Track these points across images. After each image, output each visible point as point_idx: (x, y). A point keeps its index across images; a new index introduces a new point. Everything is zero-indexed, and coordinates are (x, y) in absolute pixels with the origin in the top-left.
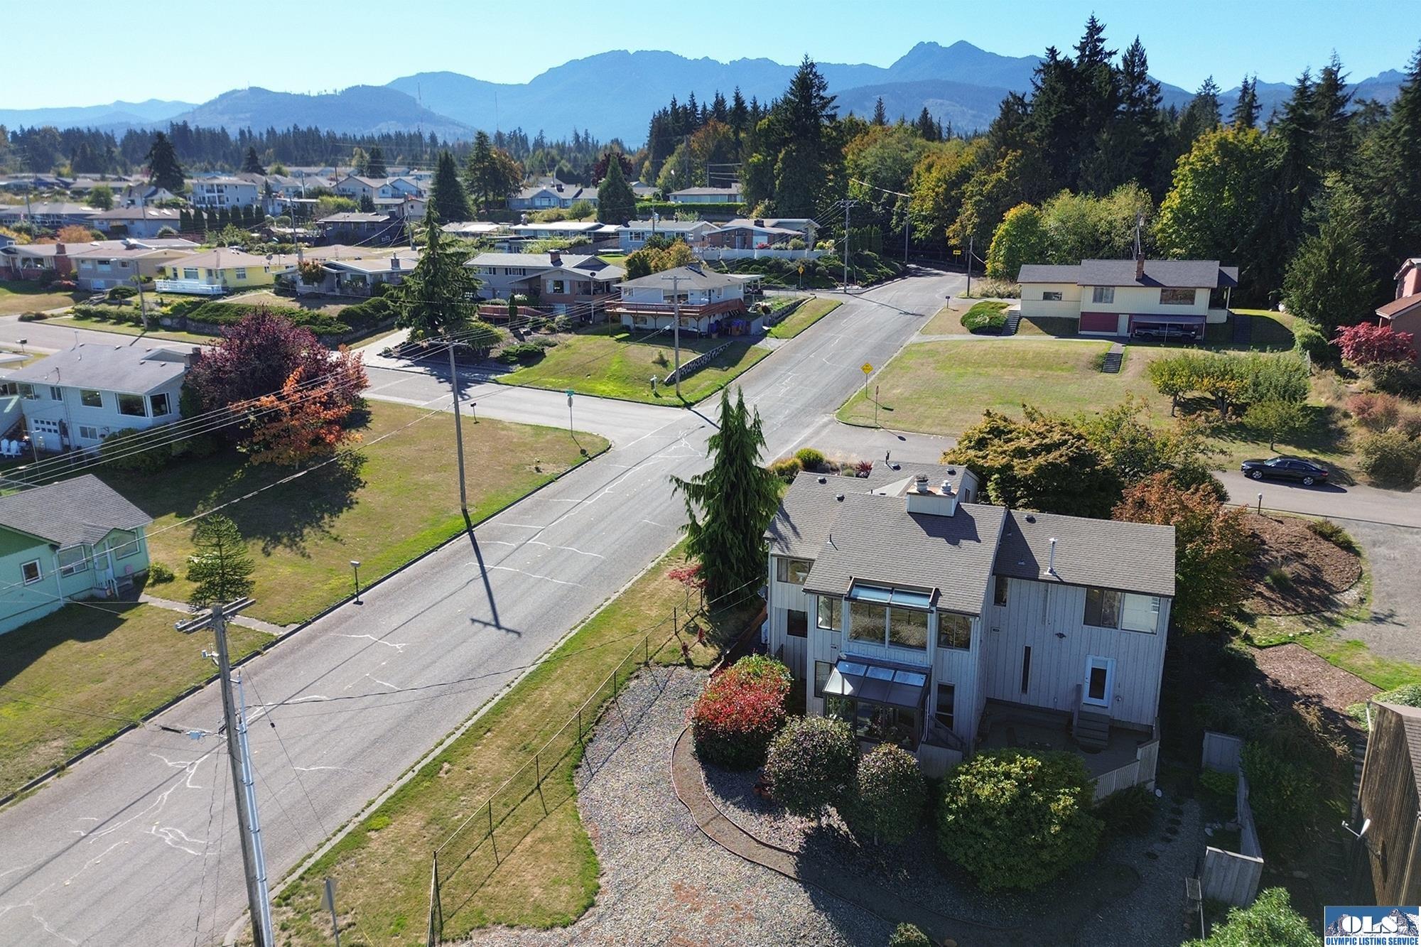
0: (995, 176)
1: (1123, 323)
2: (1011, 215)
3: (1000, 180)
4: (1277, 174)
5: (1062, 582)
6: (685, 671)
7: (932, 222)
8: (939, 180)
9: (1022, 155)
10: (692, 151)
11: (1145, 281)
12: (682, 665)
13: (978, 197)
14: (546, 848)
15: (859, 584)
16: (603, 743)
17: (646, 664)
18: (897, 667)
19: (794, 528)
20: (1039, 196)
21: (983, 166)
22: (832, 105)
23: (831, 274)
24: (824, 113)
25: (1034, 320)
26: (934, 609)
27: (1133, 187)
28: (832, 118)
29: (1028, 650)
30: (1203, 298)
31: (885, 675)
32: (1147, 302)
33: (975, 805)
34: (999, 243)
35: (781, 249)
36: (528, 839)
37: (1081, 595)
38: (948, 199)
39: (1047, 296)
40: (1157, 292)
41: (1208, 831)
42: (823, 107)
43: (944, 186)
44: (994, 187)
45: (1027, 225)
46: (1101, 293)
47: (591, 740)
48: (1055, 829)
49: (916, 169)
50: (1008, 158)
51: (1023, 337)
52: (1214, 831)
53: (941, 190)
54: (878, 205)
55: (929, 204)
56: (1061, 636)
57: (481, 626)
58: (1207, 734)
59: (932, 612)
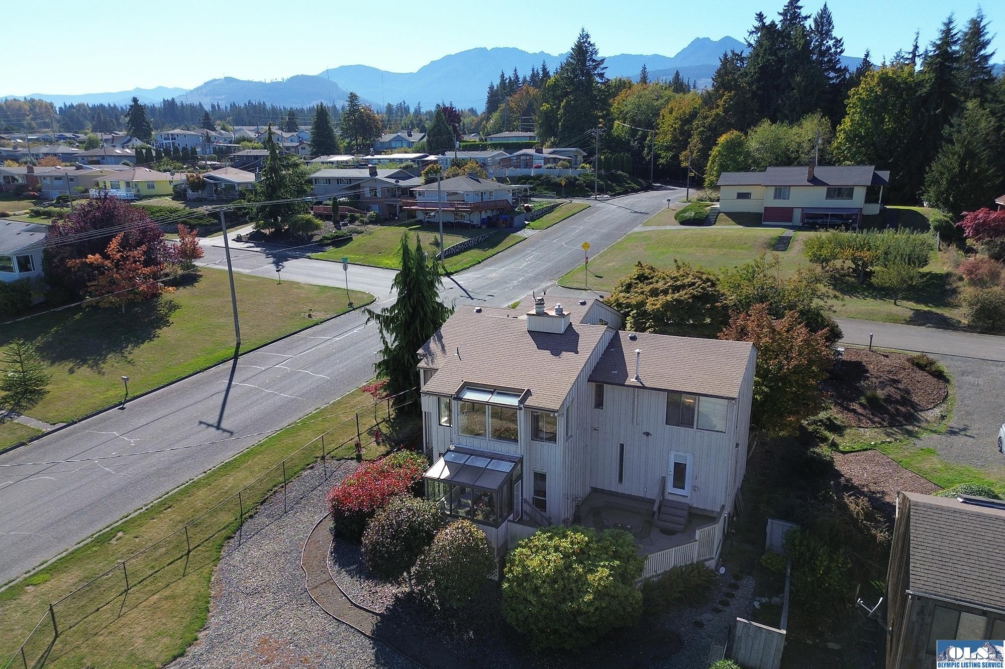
0: (714, 112)
1: (797, 215)
2: (722, 139)
3: (717, 115)
4: (925, 101)
5: (644, 387)
6: (354, 463)
7: (672, 151)
8: (676, 118)
9: (735, 95)
10: (511, 108)
11: (814, 181)
12: (352, 459)
13: (702, 129)
14: (166, 605)
15: (469, 386)
16: (260, 519)
17: (323, 458)
18: (493, 457)
19: (443, 347)
20: (745, 124)
21: (707, 105)
22: (602, 66)
23: (587, 186)
24: (596, 72)
25: (729, 214)
26: (522, 406)
27: (817, 116)
28: (601, 75)
29: (622, 446)
30: (860, 195)
31: (480, 463)
32: (816, 198)
33: (527, 576)
34: (713, 162)
35: (551, 168)
36: (156, 596)
37: (663, 399)
38: (682, 132)
39: (741, 196)
40: (824, 189)
41: (757, 604)
42: (595, 68)
43: (680, 123)
44: (714, 119)
45: (734, 147)
46: (781, 191)
47: (251, 517)
48: (588, 598)
49: (662, 112)
50: (725, 97)
51: (719, 227)
52: (761, 604)
53: (676, 126)
54: (635, 140)
55: (669, 137)
56: (648, 434)
57: (205, 426)
58: (770, 521)
59: (521, 409)
